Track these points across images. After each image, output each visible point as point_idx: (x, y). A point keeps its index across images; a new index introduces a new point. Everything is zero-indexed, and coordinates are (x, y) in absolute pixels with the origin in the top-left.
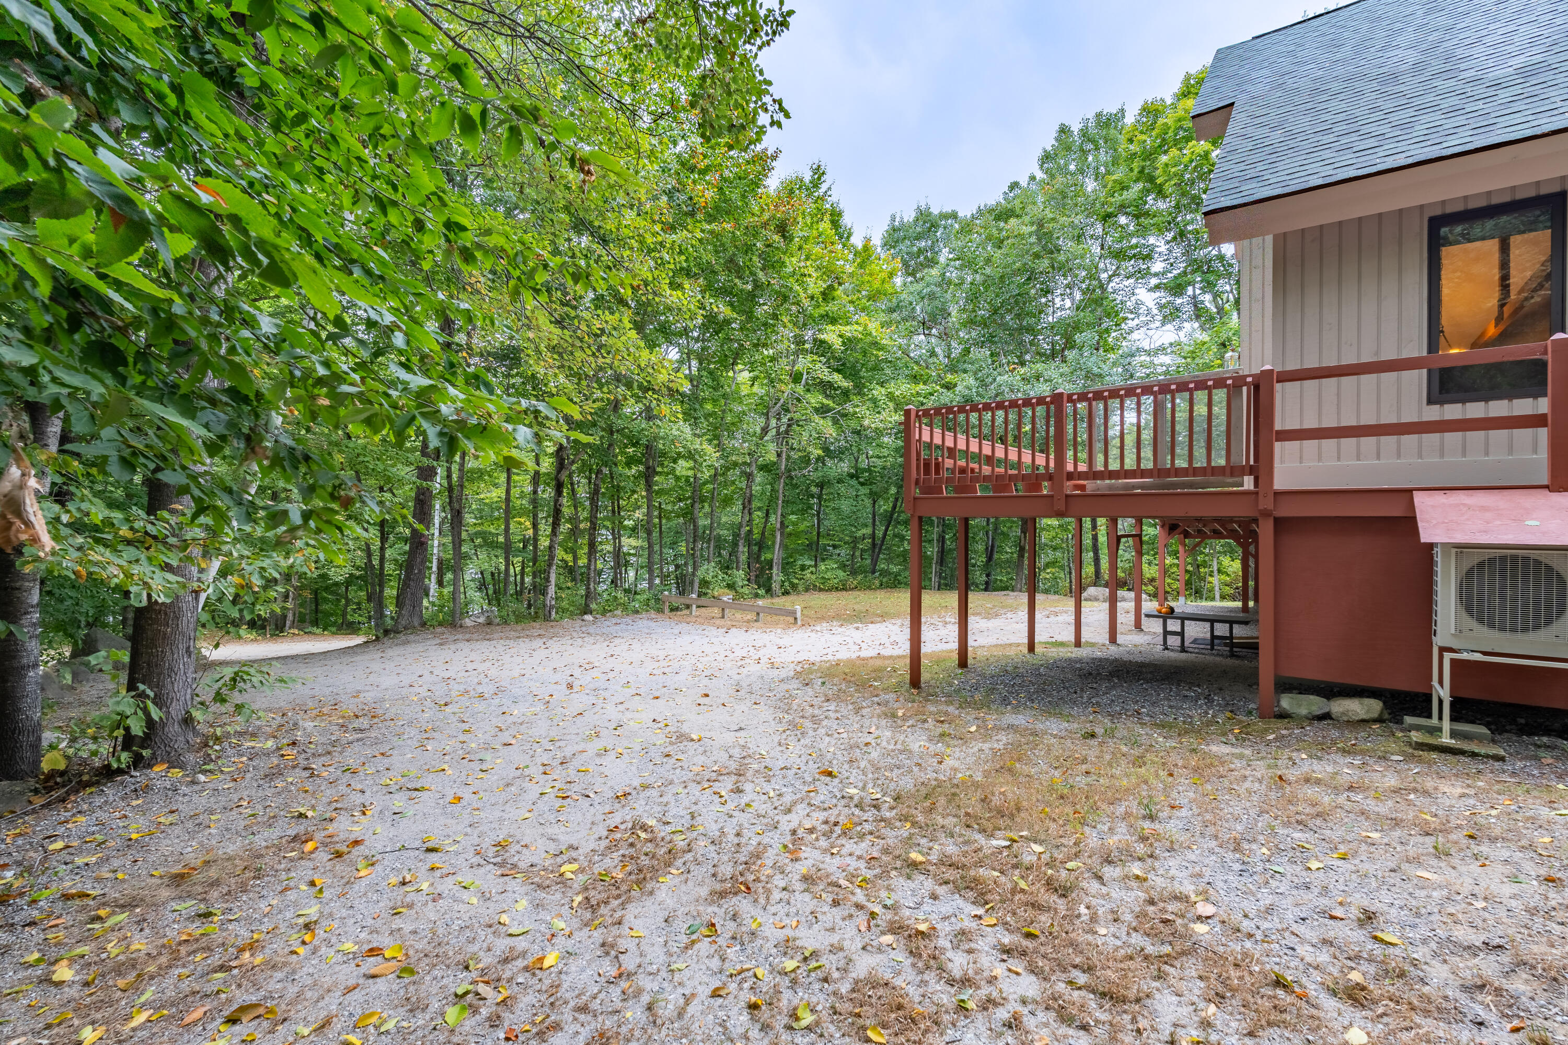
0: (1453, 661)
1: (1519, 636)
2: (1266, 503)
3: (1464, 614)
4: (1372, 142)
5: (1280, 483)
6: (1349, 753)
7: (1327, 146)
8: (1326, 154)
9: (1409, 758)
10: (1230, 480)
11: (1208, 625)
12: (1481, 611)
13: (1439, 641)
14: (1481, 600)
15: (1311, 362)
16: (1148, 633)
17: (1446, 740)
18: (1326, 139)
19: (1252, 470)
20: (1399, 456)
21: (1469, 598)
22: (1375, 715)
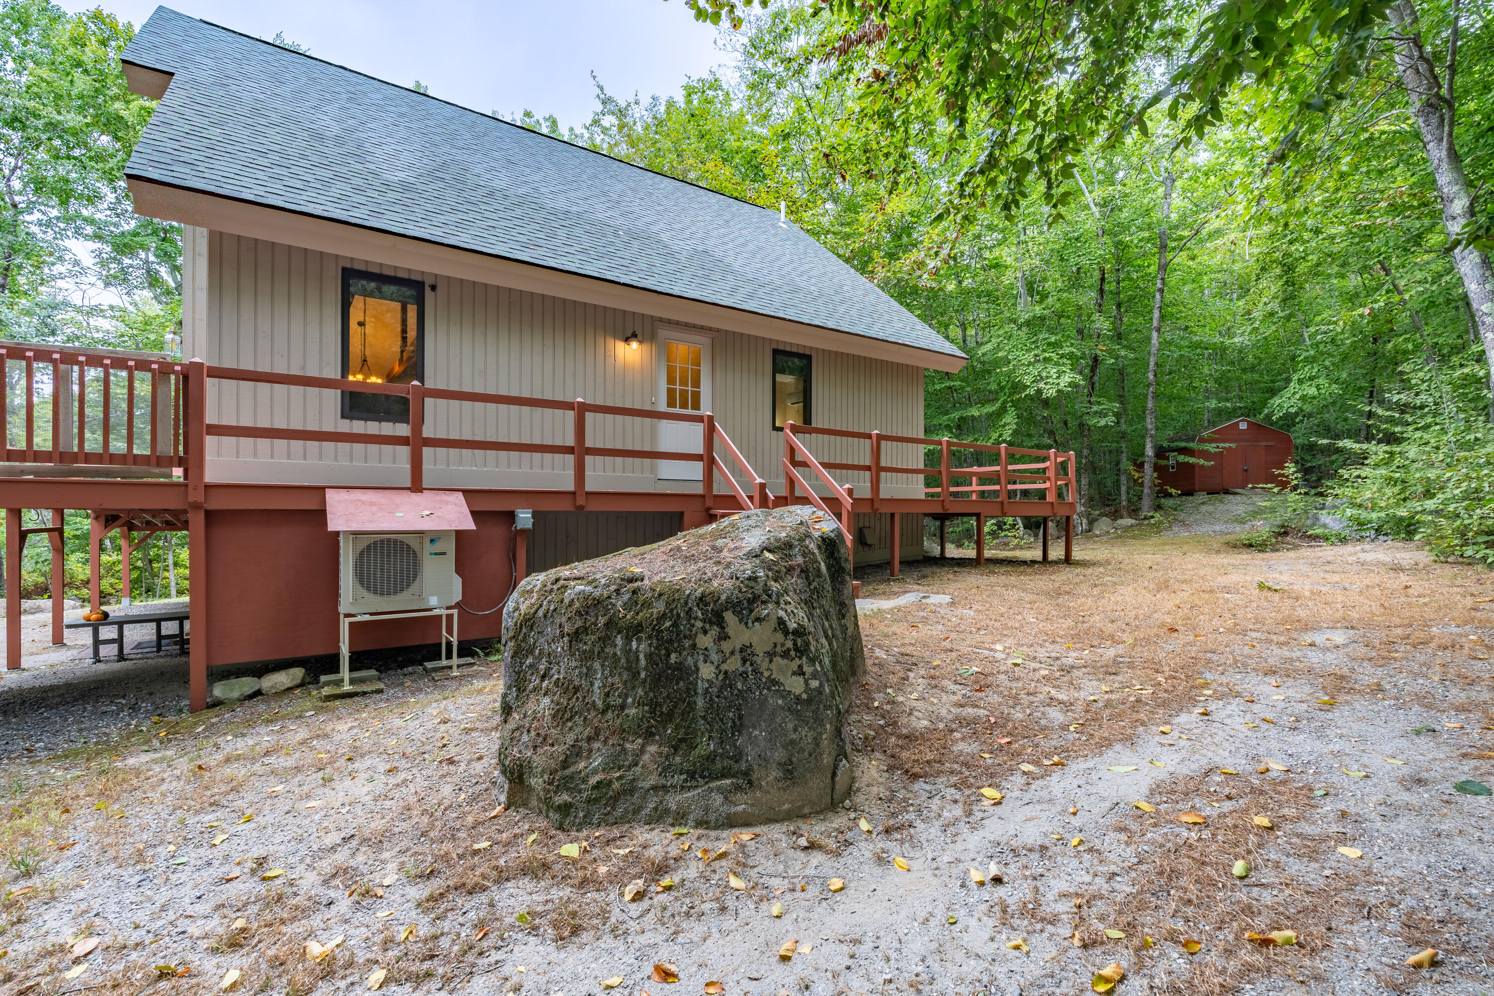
0: (350, 623)
1: (392, 597)
2: (196, 496)
3: (358, 586)
4: (299, 184)
5: (211, 476)
6: (272, 721)
7: (262, 168)
8: (260, 175)
9: (319, 710)
10: (156, 470)
11: (154, 625)
12: (369, 583)
13: (342, 609)
14: (369, 574)
15: (247, 365)
16: (74, 647)
17: (347, 688)
18: (262, 161)
19: (181, 462)
20: (321, 459)
21: (362, 572)
22: (298, 681)
